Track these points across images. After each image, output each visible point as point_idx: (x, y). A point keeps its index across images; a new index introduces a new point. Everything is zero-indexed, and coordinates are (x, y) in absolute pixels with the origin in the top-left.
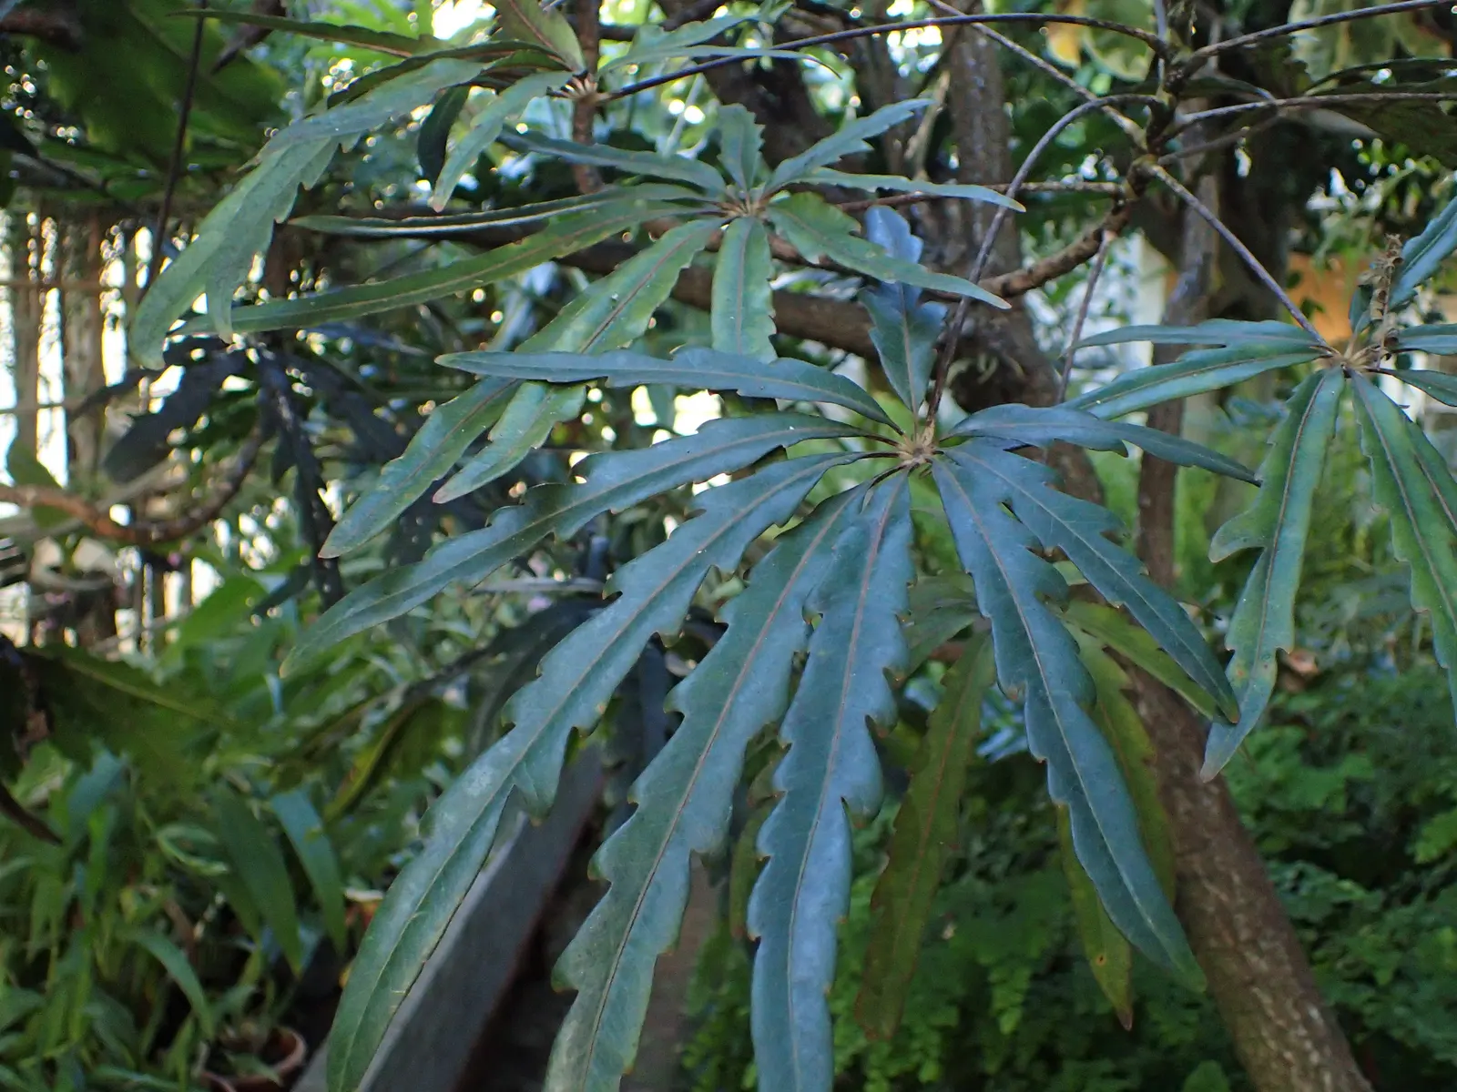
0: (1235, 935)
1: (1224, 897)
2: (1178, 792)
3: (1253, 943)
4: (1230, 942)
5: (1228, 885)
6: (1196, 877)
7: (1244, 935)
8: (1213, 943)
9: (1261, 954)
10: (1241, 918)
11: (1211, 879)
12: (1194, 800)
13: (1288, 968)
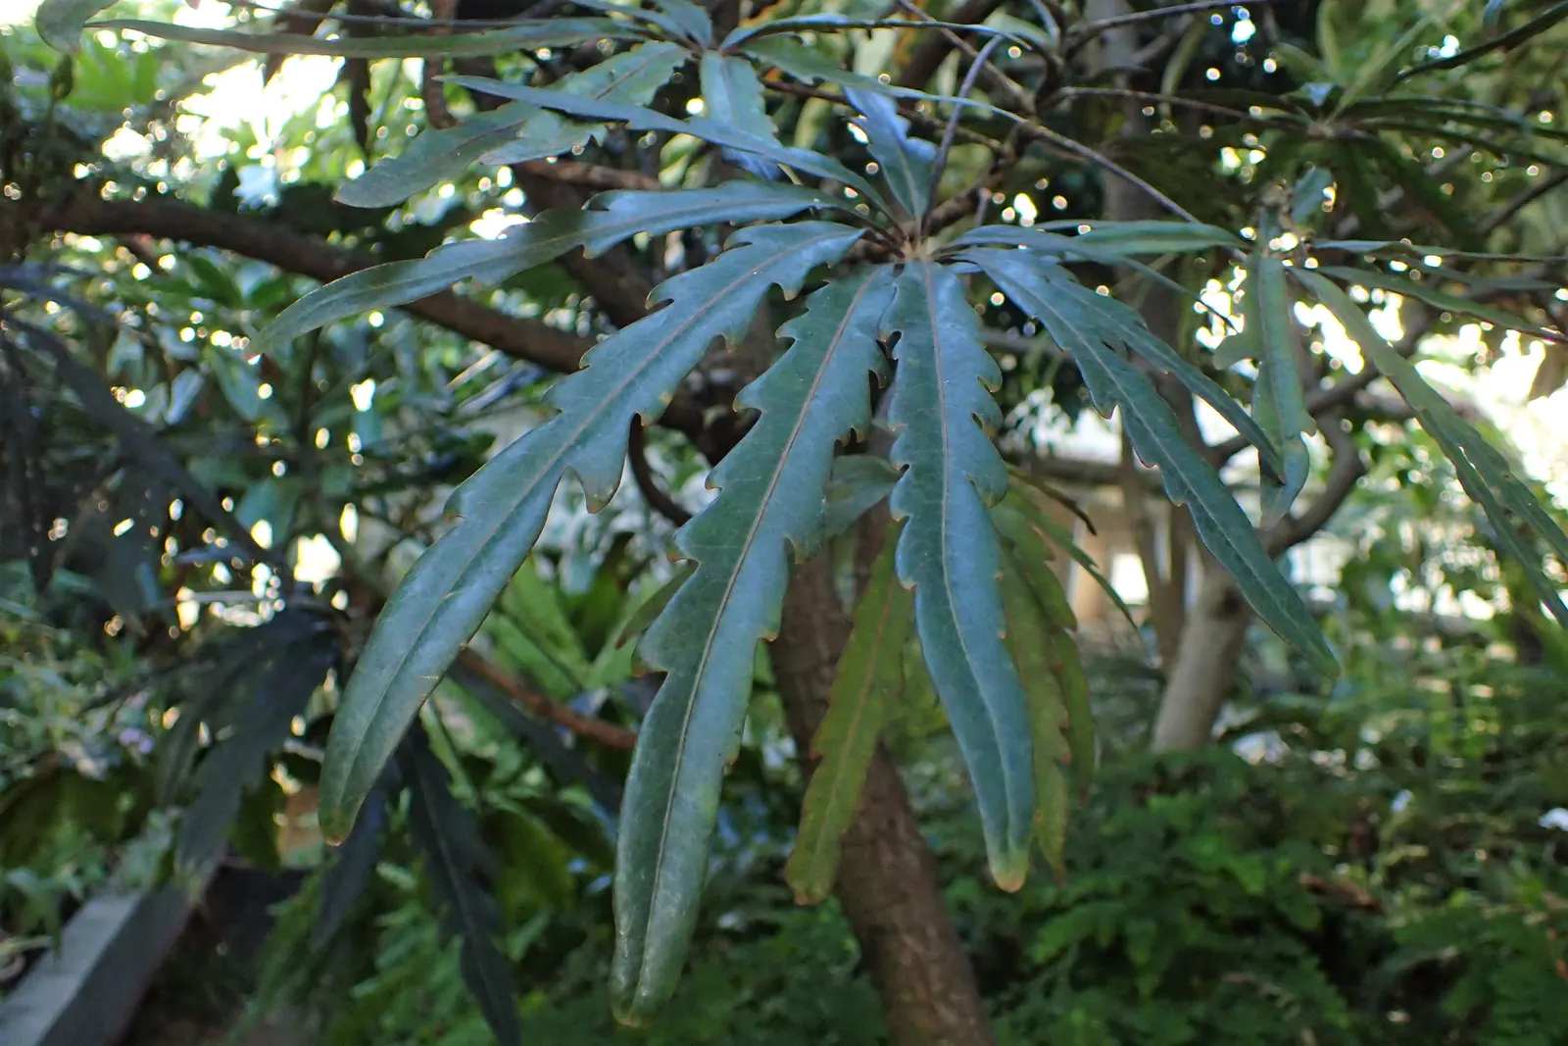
0: (928, 986)
1: (919, 949)
2: (883, 845)
3: (944, 997)
4: (921, 994)
5: (924, 939)
6: (895, 930)
7: (937, 987)
8: (907, 997)
9: (951, 1005)
10: (934, 972)
11: (909, 931)
12: (897, 853)
13: (972, 1021)
